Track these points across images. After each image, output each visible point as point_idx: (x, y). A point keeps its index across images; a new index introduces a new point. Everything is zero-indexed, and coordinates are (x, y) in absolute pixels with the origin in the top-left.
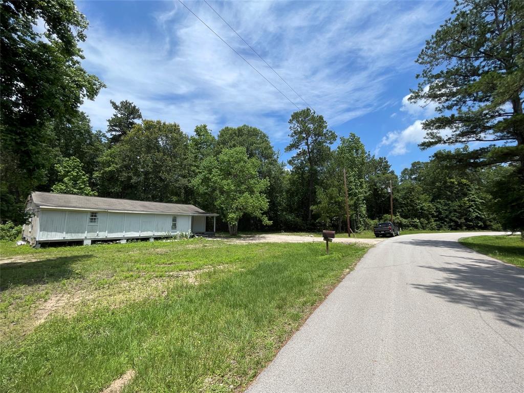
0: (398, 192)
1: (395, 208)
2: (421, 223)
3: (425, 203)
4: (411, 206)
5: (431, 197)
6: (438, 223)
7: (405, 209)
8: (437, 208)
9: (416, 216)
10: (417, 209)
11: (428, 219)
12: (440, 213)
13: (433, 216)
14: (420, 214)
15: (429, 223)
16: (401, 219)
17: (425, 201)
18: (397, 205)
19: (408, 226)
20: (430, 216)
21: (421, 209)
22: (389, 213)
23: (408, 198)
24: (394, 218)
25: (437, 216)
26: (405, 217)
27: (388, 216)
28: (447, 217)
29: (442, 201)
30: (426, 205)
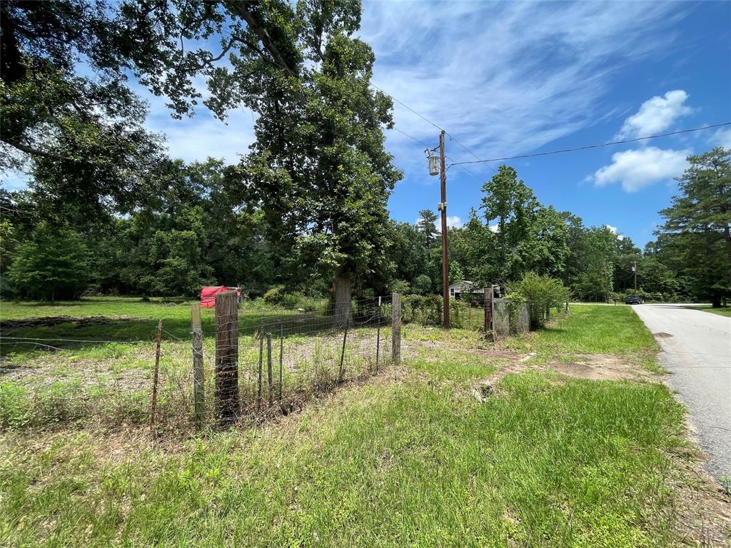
0: (642, 269)
1: (639, 283)
2: (664, 297)
3: (669, 279)
4: (654, 281)
5: (676, 273)
6: (681, 296)
7: (648, 284)
8: (680, 283)
9: (659, 290)
10: (661, 285)
11: (671, 293)
12: (683, 288)
13: (676, 290)
14: (664, 289)
15: (672, 296)
16: (644, 293)
17: (670, 277)
18: (641, 280)
19: (651, 299)
20: (673, 291)
21: (665, 284)
22: (633, 287)
23: (652, 275)
24: (637, 292)
25: (680, 291)
26: (648, 291)
27: (631, 290)
28: (690, 291)
29: (686, 277)
30: (669, 281)
